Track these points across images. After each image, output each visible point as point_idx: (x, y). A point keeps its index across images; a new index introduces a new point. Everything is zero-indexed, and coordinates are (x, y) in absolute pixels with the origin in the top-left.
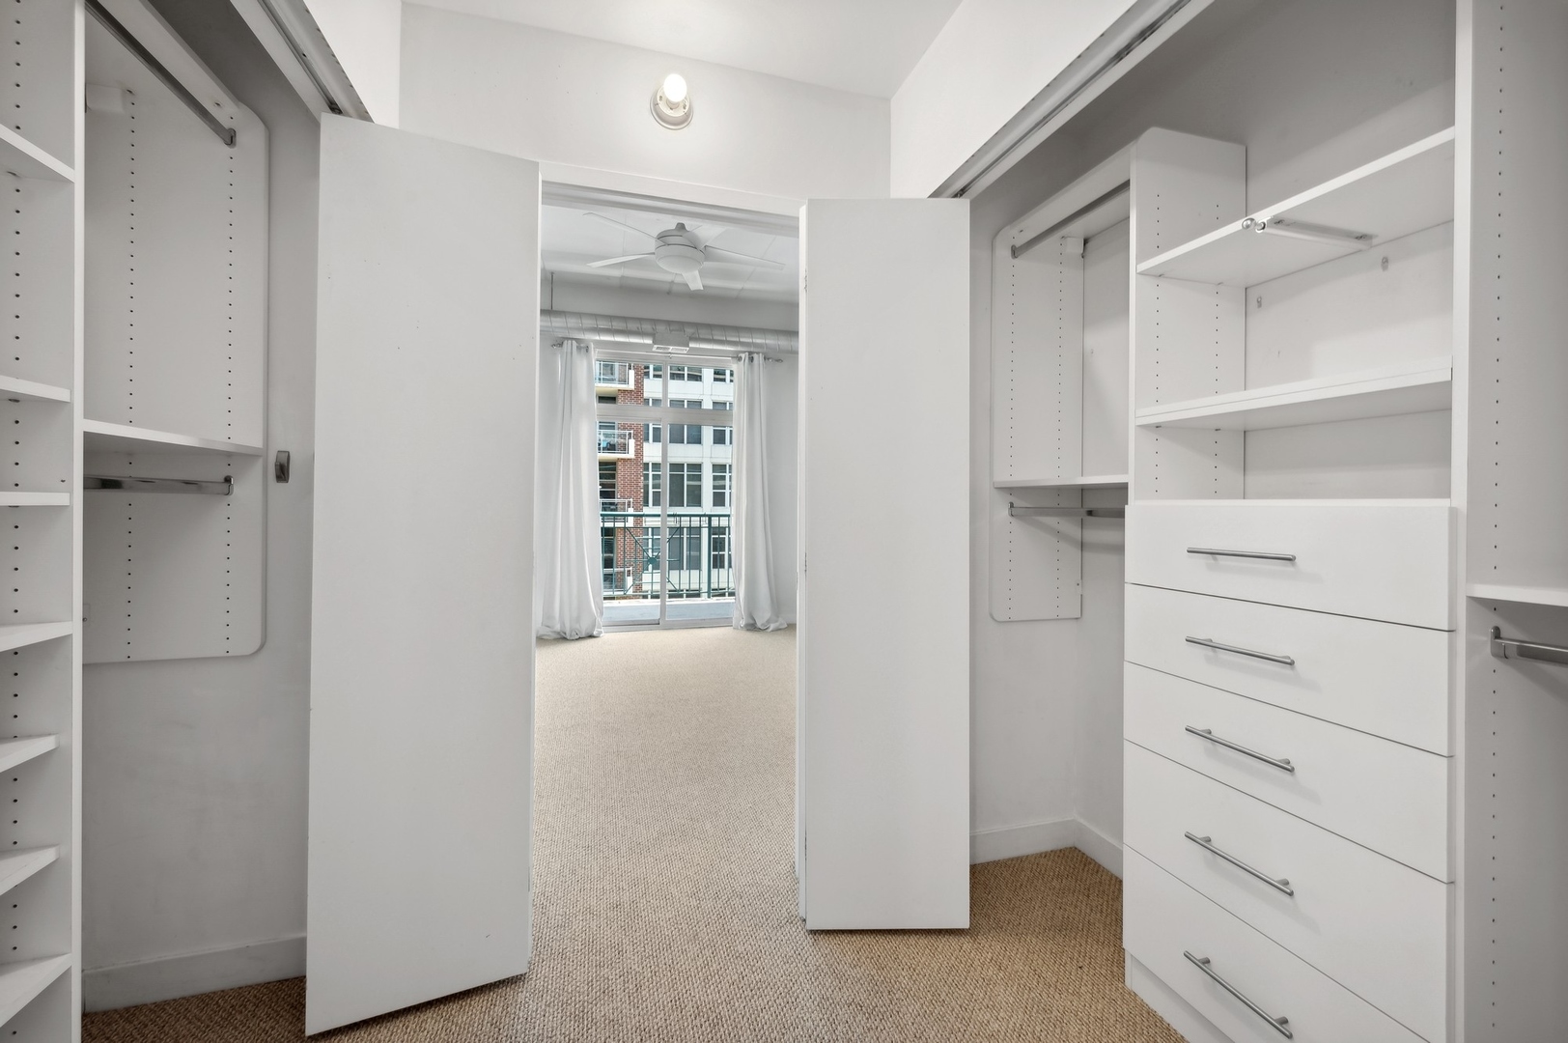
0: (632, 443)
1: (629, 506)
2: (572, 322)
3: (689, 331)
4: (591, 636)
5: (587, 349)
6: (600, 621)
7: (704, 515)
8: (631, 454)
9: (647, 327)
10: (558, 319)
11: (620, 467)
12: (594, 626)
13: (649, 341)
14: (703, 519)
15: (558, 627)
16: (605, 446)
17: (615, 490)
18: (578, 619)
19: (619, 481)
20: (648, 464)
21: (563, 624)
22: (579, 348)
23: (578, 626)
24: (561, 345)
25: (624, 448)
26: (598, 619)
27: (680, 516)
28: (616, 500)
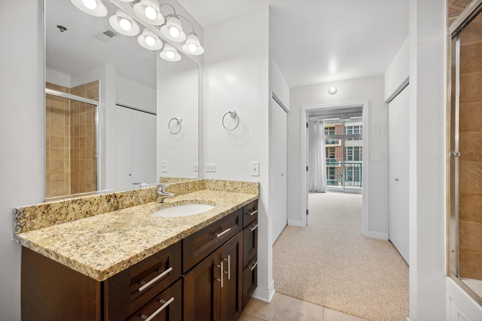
0: (340, 141)
1: (339, 160)
2: (318, 117)
3: (350, 114)
4: (324, 192)
5: (322, 122)
6: (326, 189)
7: (359, 163)
8: (340, 144)
9: (338, 115)
10: (315, 117)
11: (336, 149)
12: (324, 190)
13: (338, 119)
14: (359, 164)
15: (316, 189)
16: (331, 142)
17: (335, 156)
18: (320, 188)
19: (336, 153)
20: (346, 147)
21: (317, 189)
22: (320, 123)
23: (320, 189)
24: (316, 122)
25: (338, 143)
26: (325, 188)
27: (351, 163)
28: (335, 159)
